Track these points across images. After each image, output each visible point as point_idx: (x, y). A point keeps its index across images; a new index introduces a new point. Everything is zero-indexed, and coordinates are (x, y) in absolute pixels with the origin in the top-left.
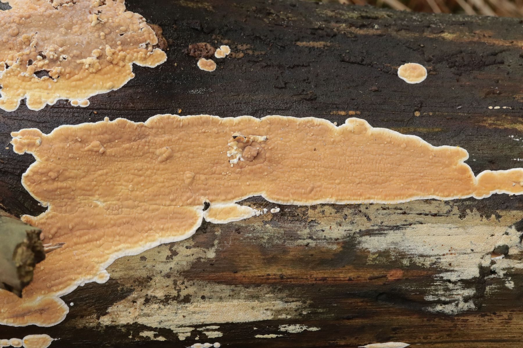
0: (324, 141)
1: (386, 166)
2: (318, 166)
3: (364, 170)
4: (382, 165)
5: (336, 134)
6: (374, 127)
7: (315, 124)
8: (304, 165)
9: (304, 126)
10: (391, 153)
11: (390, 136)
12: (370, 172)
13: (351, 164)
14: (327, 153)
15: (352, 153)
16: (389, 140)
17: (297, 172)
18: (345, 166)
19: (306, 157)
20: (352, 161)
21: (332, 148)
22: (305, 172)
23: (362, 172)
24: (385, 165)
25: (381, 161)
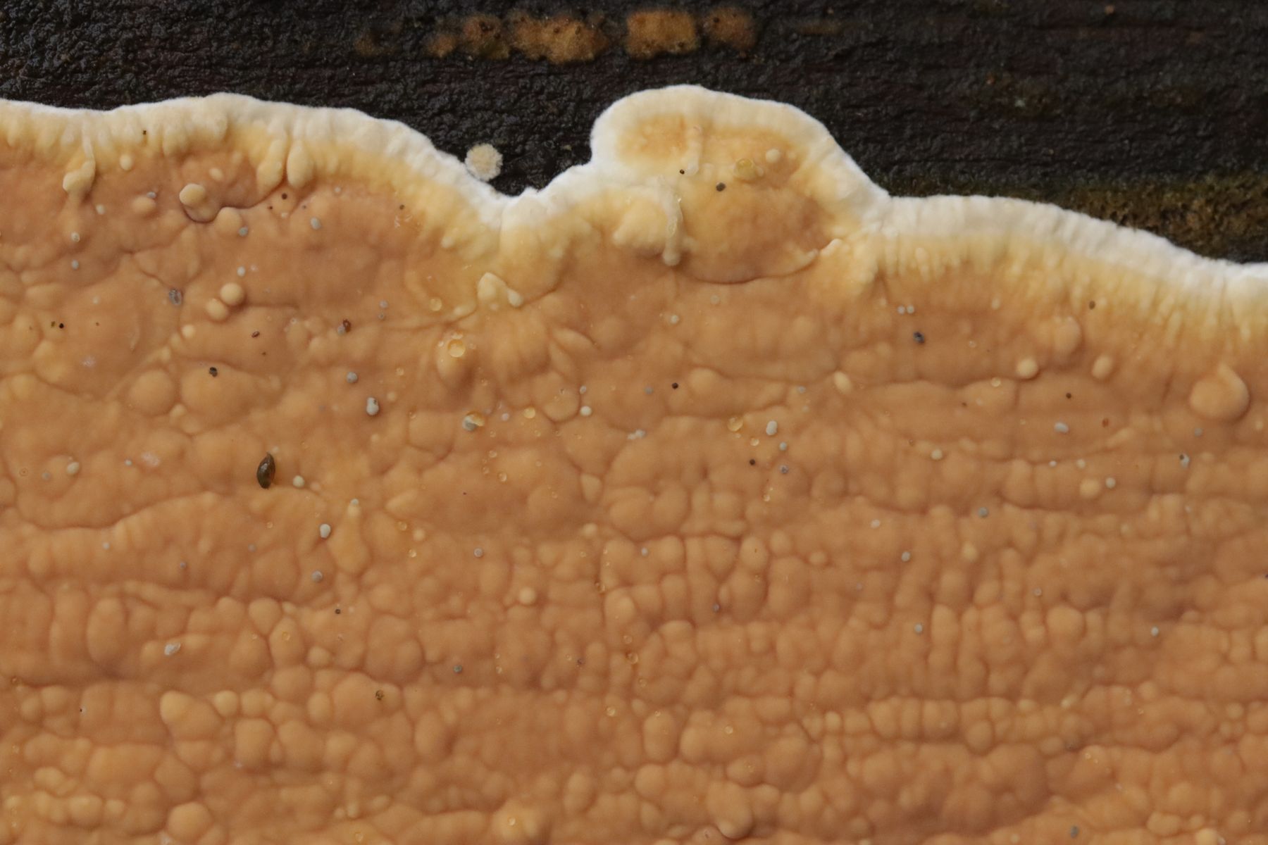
0: (368, 369)
1: (1034, 633)
2: (301, 659)
3: (805, 682)
4: (994, 625)
5: (487, 285)
6: (897, 188)
7: (267, 172)
8: (149, 650)
9: (143, 203)
10: (1089, 487)
11: (1077, 293)
12: (864, 701)
13: (655, 620)
14: (395, 503)
15: (669, 504)
16: (1061, 333)
17: (76, 729)
18: (595, 650)
19: (171, 565)
20: (673, 585)
21: (446, 450)
22: (164, 736)
23: (775, 706)
24: (1028, 619)
25: (975, 572)
